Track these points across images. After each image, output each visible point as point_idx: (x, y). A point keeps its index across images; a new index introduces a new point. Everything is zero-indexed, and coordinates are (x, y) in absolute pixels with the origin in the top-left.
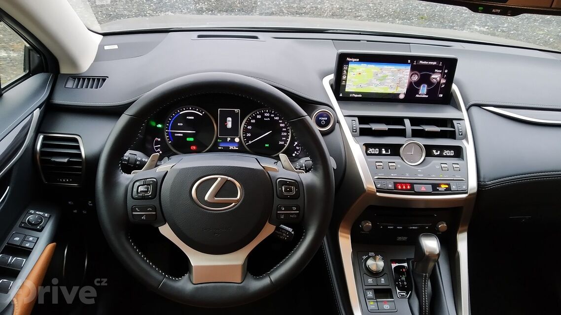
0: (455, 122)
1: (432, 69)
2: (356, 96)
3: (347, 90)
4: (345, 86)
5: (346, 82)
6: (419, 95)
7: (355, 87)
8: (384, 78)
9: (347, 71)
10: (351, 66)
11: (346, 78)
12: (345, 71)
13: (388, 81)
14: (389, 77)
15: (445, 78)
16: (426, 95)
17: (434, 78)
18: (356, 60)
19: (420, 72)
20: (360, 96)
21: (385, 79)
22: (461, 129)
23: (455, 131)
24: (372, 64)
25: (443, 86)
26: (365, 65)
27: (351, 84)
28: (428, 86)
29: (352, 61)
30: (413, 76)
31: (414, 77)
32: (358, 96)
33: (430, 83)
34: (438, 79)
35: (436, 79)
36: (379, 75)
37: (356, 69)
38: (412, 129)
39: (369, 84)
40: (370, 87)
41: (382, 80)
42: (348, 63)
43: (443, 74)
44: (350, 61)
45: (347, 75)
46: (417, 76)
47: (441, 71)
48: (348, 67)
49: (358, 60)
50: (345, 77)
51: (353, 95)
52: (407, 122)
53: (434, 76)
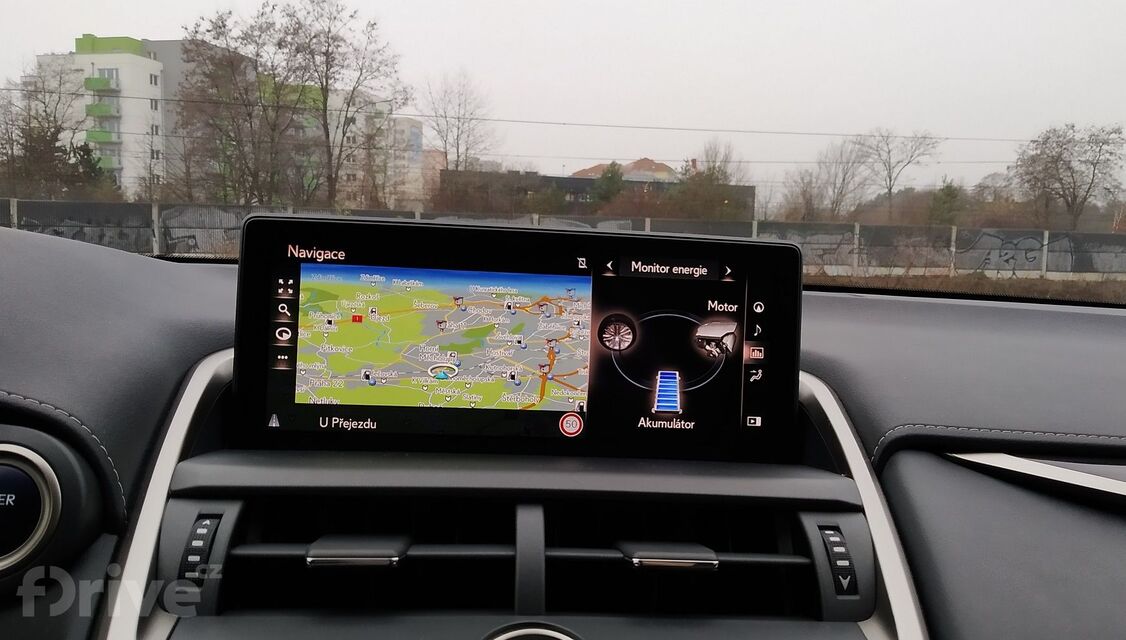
0: (810, 523)
1: (693, 300)
2: (350, 425)
3: (304, 394)
4: (290, 377)
5: (293, 361)
6: (655, 417)
7: (339, 383)
8: (478, 337)
9: (294, 305)
10: (309, 281)
11: (294, 339)
12: (283, 309)
13: (498, 353)
14: (499, 336)
15: (758, 341)
16: (682, 417)
17: (709, 341)
18: (330, 255)
19: (639, 312)
20: (370, 425)
21: (481, 344)
22: (842, 556)
23: (811, 569)
24: (410, 276)
25: (757, 376)
26: (377, 277)
27: (319, 366)
28: (687, 381)
29: (313, 260)
30: (612, 329)
31: (617, 332)
32: (361, 425)
33: (691, 363)
34: (729, 342)
35: (718, 342)
36: (452, 326)
37: (335, 297)
38: (549, 560)
39: (407, 370)
40: (414, 380)
41: (467, 349)
42: (293, 269)
43: (745, 322)
44: (306, 260)
45: (294, 327)
46: (625, 329)
47: (735, 308)
48: (296, 287)
49: (341, 255)
50: (286, 337)
51: (335, 420)
52: (530, 523)
53: (705, 331)
